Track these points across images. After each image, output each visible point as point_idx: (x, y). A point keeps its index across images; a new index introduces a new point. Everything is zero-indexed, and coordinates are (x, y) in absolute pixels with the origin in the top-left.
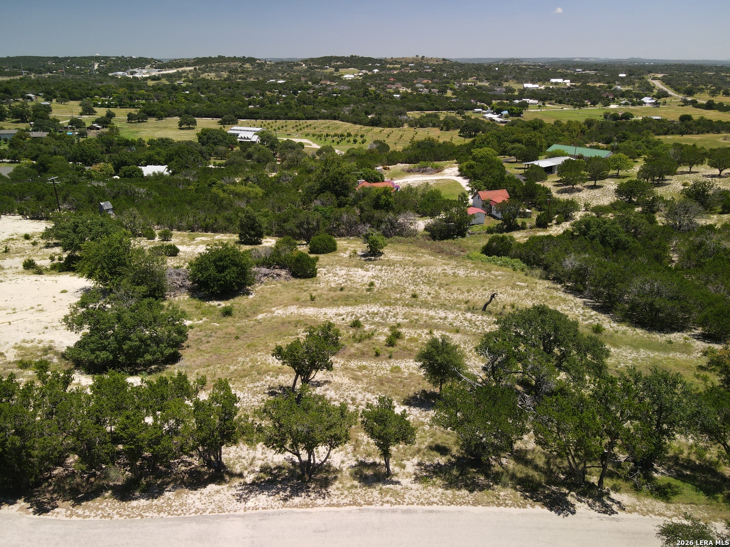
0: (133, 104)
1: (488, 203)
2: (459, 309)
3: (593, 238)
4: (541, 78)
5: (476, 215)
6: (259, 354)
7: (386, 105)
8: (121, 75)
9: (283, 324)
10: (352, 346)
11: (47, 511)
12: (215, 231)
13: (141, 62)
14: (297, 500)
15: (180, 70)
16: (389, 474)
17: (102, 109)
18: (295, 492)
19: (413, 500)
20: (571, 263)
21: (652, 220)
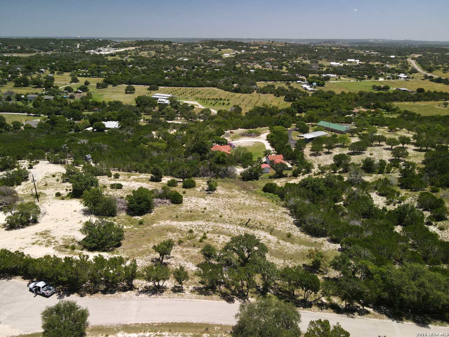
0: (99, 75)
1: (272, 162)
2: (236, 224)
3: (308, 188)
4: (342, 58)
5: (265, 169)
6: (151, 244)
7: (245, 78)
8: (92, 52)
9: (163, 229)
10: (186, 242)
11: (84, 296)
12: (141, 172)
13: (104, 43)
14: (153, 296)
15: (127, 49)
16: (182, 290)
17: (82, 78)
18: (153, 294)
19: (187, 297)
20: (292, 202)
21: (341, 178)
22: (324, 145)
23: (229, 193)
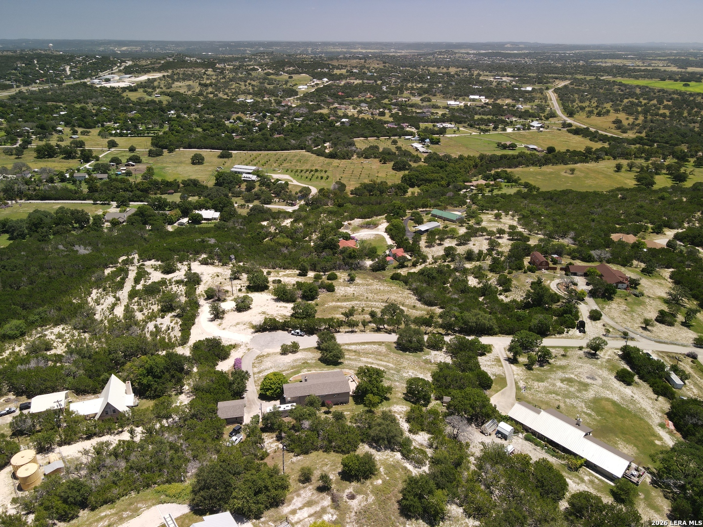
1: (394, 255)
2: (379, 302)
4: (463, 94)
5: (389, 261)
7: (339, 134)
8: (98, 84)
9: (333, 307)
15: (150, 76)
20: (414, 286)
21: (448, 266)
22: (437, 237)
23: (366, 282)
